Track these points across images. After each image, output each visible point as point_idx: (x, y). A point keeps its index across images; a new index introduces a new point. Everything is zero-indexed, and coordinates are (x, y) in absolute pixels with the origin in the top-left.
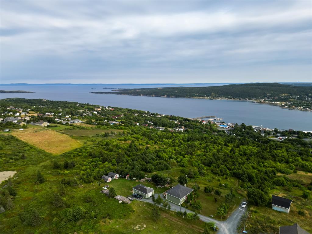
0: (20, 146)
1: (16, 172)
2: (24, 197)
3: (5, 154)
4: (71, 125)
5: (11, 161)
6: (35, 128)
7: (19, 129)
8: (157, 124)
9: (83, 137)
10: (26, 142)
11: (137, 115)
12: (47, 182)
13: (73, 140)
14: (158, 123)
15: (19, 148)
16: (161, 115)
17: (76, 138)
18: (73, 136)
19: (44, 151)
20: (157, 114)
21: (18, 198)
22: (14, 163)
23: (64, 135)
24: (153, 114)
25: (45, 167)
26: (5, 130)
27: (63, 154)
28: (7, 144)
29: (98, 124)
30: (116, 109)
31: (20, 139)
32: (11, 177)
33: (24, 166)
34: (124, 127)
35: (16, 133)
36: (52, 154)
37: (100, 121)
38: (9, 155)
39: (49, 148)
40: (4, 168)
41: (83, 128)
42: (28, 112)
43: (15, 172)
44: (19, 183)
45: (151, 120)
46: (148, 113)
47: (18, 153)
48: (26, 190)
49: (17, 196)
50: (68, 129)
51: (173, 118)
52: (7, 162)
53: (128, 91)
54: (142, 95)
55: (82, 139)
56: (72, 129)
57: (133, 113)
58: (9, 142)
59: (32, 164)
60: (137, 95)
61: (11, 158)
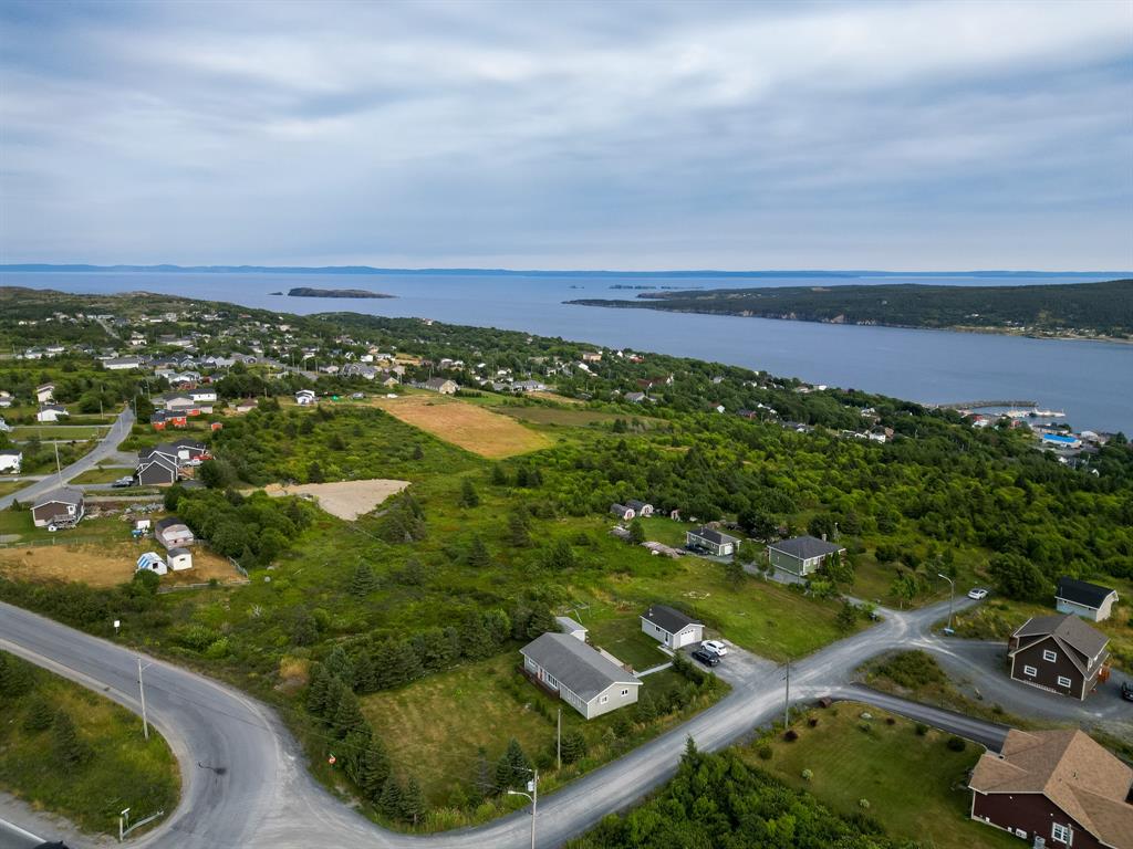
2: (441, 524)
4: (518, 395)
5: (391, 460)
7: (386, 394)
8: (791, 413)
9: (553, 425)
10: (414, 425)
11: (722, 382)
12: (483, 506)
13: (527, 430)
14: (795, 412)
16: (810, 387)
18: (526, 422)
19: (462, 448)
20: (797, 383)
22: (401, 465)
23: (504, 417)
24: (781, 382)
29: (595, 397)
30: (651, 356)
31: (398, 417)
34: (672, 412)
37: (601, 391)
39: (472, 443)
41: (552, 405)
45: (769, 400)
46: (763, 378)
47: (403, 447)
50: (513, 404)
51: (854, 399)
52: (384, 462)
53: (698, 298)
54: (746, 313)
55: (552, 431)
56: (523, 404)
57: (708, 374)
60: (729, 314)
61: (392, 455)
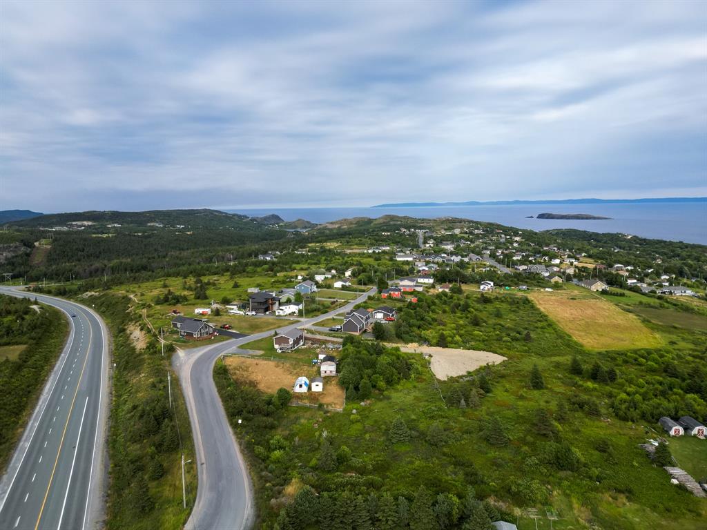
0: (532, 319)
1: (507, 359)
2: (499, 398)
3: (503, 326)
5: (504, 339)
6: (576, 292)
7: (545, 288)
10: (546, 314)
12: (545, 391)
15: (528, 321)
17: (655, 327)
19: (570, 337)
21: (490, 397)
22: (509, 344)
25: (558, 365)
26: (520, 287)
27: (605, 353)
28: (514, 311)
31: (538, 307)
32: (496, 364)
33: (523, 354)
35: (536, 295)
36: (582, 346)
38: (508, 328)
39: (583, 334)
40: (491, 347)
42: (577, 259)
43: (505, 358)
44: (503, 377)
47: (521, 329)
48: (506, 391)
49: (490, 395)
50: (647, 305)
52: (499, 339)
55: (670, 333)
58: (518, 307)
59: (537, 354)
61: (509, 335)
